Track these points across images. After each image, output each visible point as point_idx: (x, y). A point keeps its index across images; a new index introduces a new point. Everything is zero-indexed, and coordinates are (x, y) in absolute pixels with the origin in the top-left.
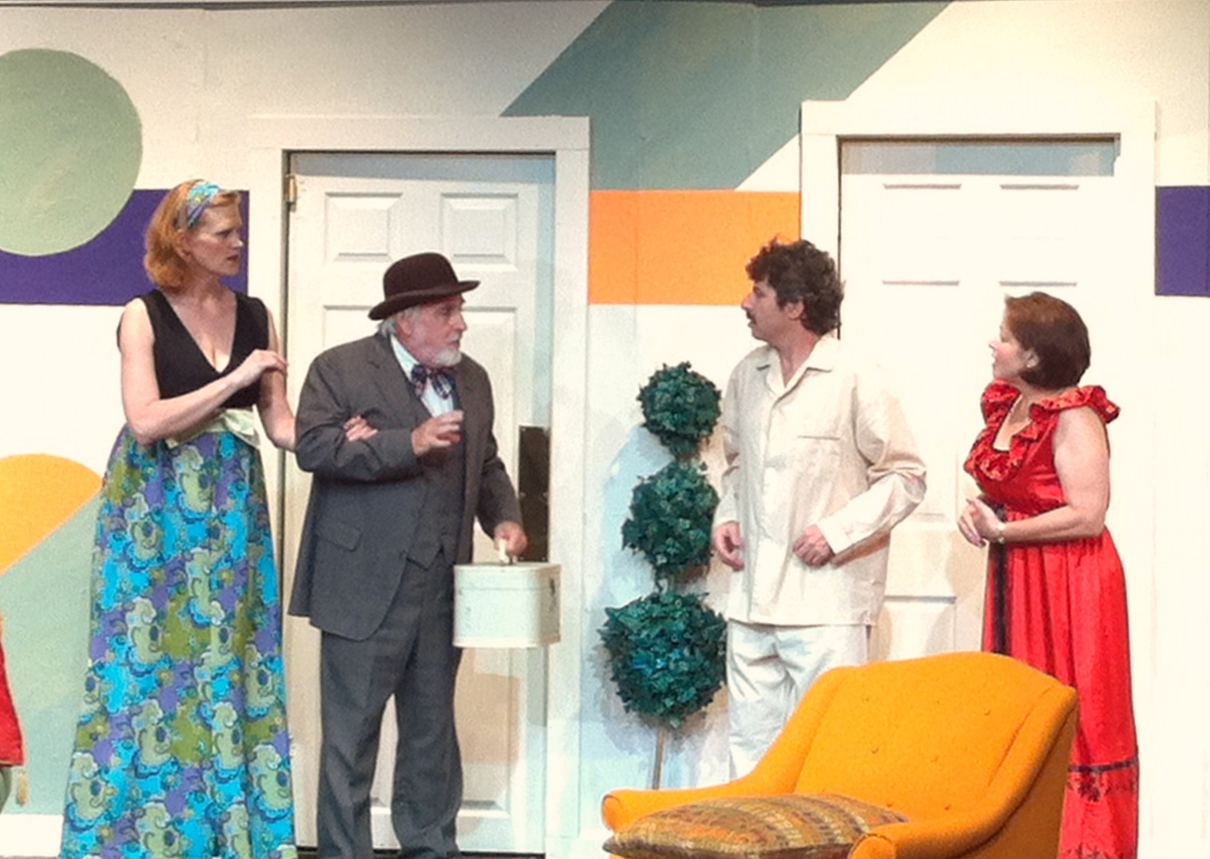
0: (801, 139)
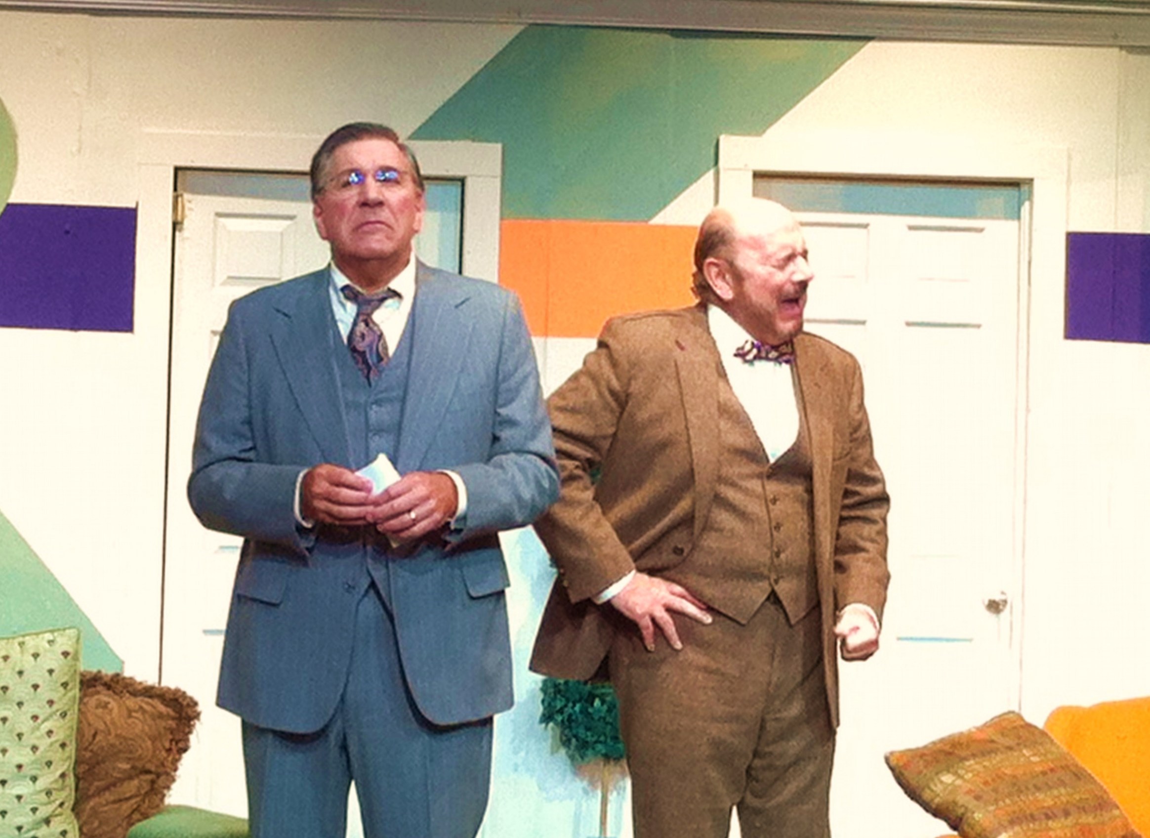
0: (717, 173)
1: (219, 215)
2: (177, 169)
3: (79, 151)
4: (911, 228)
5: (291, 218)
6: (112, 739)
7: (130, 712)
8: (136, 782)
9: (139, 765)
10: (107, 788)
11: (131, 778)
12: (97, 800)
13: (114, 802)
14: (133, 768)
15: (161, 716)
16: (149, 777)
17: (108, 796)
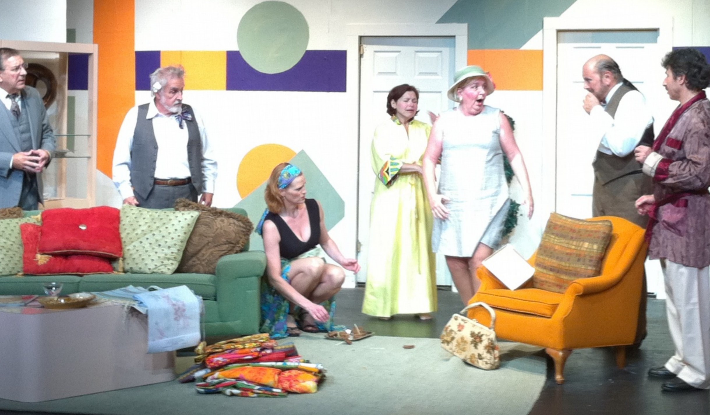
0: (543, 30)
1: (376, 52)
2: (361, 37)
3: (329, 32)
4: (617, 47)
5: (399, 52)
6: (222, 231)
7: (230, 224)
8: (227, 246)
9: (229, 240)
10: (216, 246)
11: (225, 244)
12: (213, 249)
13: (219, 251)
14: (227, 241)
15: (240, 226)
16: (232, 245)
17: (217, 249)
